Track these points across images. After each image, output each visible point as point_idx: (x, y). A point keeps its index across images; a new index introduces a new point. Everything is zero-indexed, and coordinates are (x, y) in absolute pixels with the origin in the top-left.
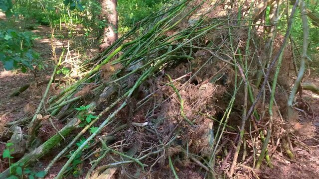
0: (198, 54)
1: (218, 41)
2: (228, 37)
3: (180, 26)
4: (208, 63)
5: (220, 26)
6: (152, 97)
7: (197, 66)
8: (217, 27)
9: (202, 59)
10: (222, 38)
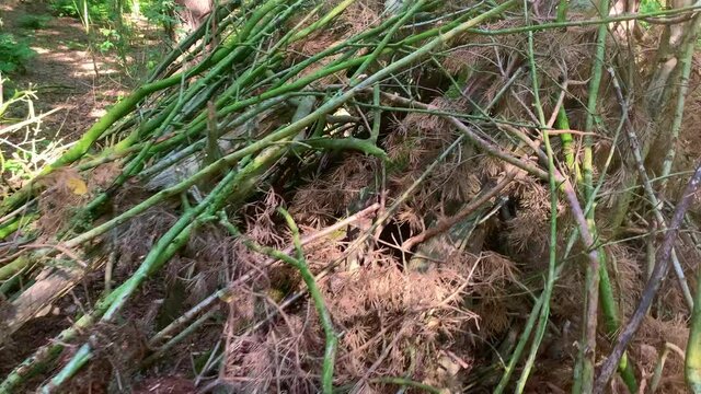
0: (413, 124)
1: (486, 76)
2: (522, 62)
3: (351, 20)
4: (449, 157)
5: (493, 19)
6: (218, 307)
7: (407, 170)
8: (483, 22)
9: (426, 144)
10: (500, 65)
